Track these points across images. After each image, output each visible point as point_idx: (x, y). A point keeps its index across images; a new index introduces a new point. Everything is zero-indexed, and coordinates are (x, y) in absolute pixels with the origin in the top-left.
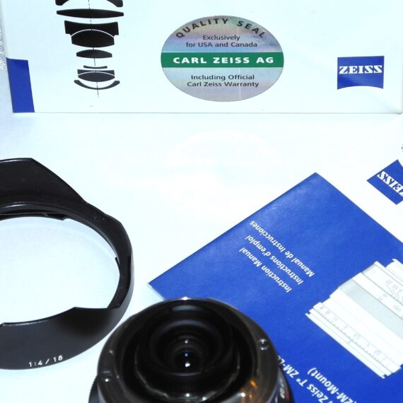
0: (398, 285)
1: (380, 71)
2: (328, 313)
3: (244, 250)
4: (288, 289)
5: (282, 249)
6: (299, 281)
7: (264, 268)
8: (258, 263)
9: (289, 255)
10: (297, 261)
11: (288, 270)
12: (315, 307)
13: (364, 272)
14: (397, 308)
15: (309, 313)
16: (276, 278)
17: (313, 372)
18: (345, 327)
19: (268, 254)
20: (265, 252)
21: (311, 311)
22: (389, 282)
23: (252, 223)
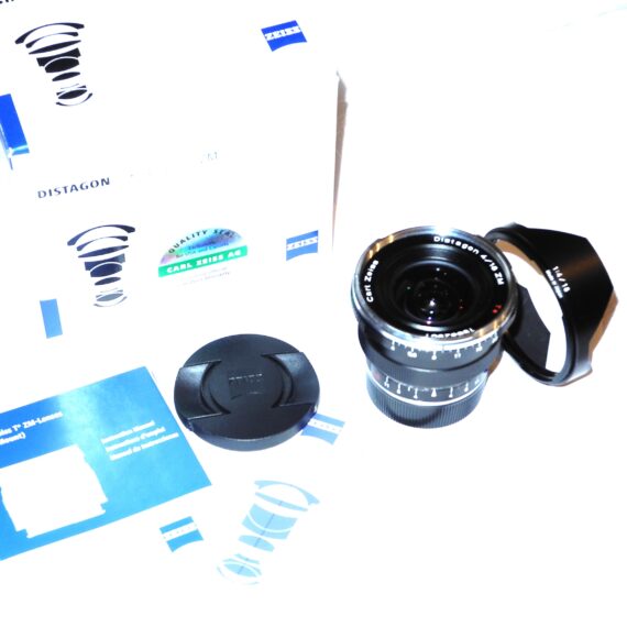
4: (104, 441)
5: (144, 446)
9: (137, 449)
10: (129, 452)
17: (22, 436)
23: (176, 435)
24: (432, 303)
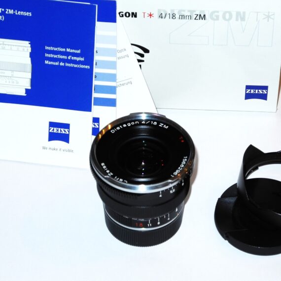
0: (13, 84)
1: (266, 93)
2: (24, 50)
3: (79, 52)
4: (47, 48)
5: (67, 65)
6: (47, 55)
7: (64, 50)
8: (68, 50)
9: (62, 64)
10: (57, 64)
11: (55, 56)
12: (30, 48)
13: (30, 80)
14: (3, 73)
15: (29, 43)
16: (56, 49)
17: (2, 18)
18: (11, 48)
19: (69, 58)
20: (71, 58)
21: (30, 45)
22: (17, 83)
23: (89, 67)
24: (143, 163)
